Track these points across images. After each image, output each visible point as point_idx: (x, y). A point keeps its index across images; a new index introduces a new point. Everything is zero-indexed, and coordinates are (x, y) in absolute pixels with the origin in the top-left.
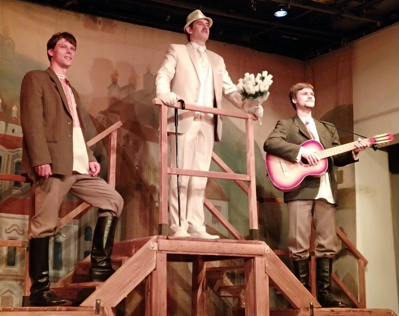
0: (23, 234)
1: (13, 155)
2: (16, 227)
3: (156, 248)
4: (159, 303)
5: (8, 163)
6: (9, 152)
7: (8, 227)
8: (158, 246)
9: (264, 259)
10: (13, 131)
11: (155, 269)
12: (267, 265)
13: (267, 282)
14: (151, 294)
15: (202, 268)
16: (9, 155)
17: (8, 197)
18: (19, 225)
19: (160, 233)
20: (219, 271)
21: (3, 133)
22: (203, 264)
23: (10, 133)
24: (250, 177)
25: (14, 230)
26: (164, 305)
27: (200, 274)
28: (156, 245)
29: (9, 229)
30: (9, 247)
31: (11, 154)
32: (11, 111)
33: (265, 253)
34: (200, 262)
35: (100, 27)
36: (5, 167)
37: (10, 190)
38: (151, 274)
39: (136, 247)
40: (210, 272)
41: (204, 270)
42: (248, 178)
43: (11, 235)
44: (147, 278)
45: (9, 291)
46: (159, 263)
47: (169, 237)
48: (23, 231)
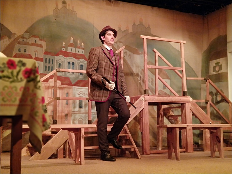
0: (85, 95)
1: (79, 62)
2: (82, 92)
3: (144, 100)
4: (146, 122)
5: (77, 65)
6: (77, 61)
7: (78, 92)
8: (145, 99)
9: (190, 103)
10: (78, 52)
11: (143, 109)
12: (191, 106)
13: (191, 113)
14: (142, 119)
15: (161, 108)
16: (77, 62)
17: (78, 80)
18: (83, 91)
19: (145, 93)
20: (168, 109)
21: (74, 53)
22: (162, 106)
23: (77, 53)
24: (183, 69)
25: (81, 93)
26: (148, 123)
27: (160, 110)
28: (144, 98)
29: (79, 93)
30: (80, 100)
31: (78, 62)
32: (77, 43)
33: (190, 101)
34: (160, 105)
35: (112, 4)
36: (76, 67)
37: (79, 77)
38: (142, 110)
39: (134, 100)
40: (164, 109)
41: (162, 109)
42: (182, 69)
43: (80, 95)
44: (140, 112)
45: (81, 118)
46: (145, 106)
47: (149, 95)
48: (85, 94)
